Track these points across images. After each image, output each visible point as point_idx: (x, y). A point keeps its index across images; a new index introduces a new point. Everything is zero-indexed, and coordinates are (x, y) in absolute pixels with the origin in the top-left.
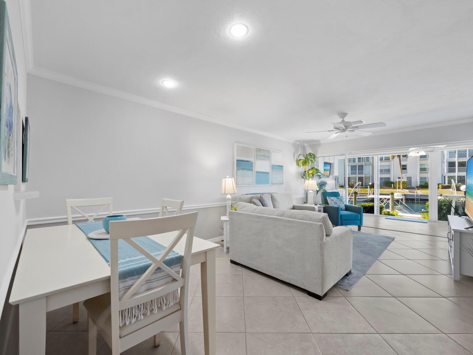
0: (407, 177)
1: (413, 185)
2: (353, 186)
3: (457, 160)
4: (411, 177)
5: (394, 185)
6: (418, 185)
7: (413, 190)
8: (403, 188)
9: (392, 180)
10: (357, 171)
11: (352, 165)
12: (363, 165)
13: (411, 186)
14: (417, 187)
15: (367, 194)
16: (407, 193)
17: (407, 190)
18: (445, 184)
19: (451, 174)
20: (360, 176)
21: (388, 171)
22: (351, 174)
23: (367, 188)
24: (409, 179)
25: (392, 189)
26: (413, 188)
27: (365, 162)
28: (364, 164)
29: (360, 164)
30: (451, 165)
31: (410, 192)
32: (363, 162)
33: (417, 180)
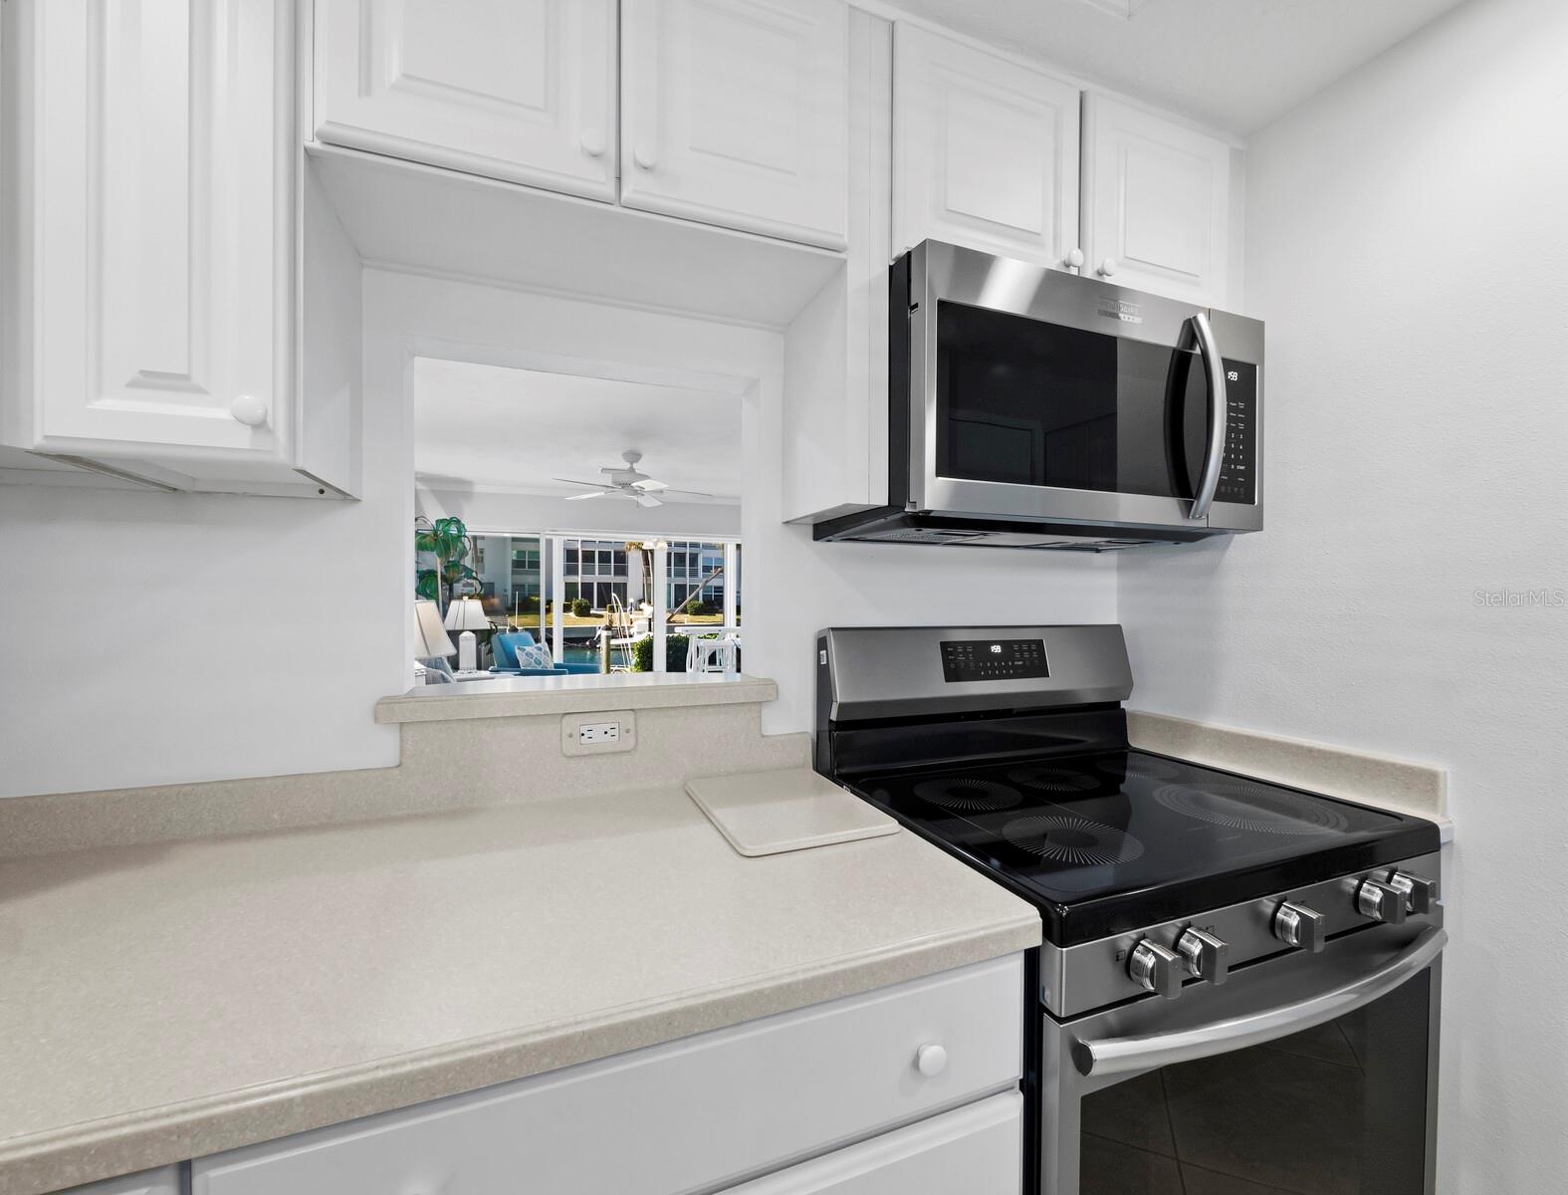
33: (505, 590)
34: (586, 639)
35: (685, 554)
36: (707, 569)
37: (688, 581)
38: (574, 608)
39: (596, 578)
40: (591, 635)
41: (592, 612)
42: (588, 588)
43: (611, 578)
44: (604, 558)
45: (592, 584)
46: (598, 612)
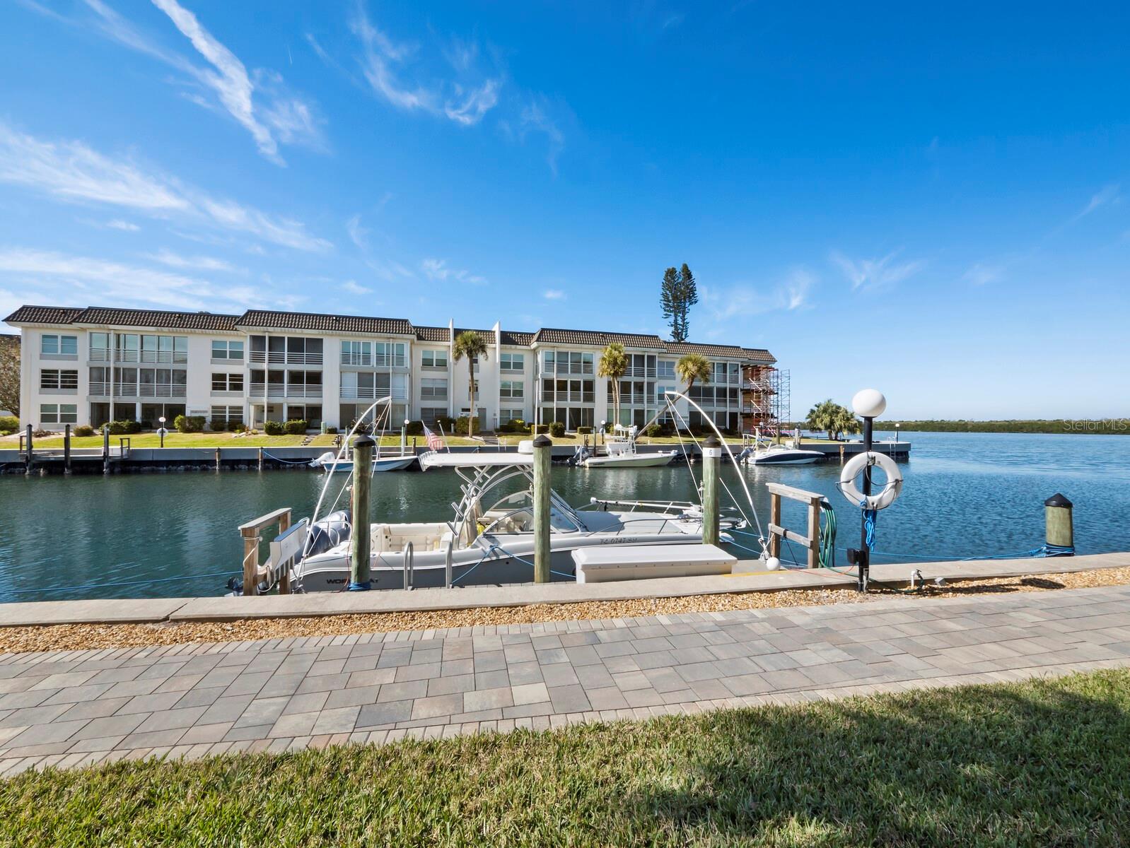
0: (479, 409)
1: (490, 425)
2: (364, 428)
3: (557, 378)
4: (485, 409)
5: (455, 425)
6: (498, 427)
7: (490, 437)
8: (475, 433)
9: (451, 414)
10: (375, 388)
11: (361, 371)
12: (389, 374)
13: (485, 428)
14: (497, 430)
15: (399, 449)
16: (480, 443)
17: (481, 438)
18: (539, 424)
19: (548, 405)
21: (443, 393)
22: (360, 396)
23: (399, 434)
24: (482, 411)
25: (452, 435)
26: (490, 433)
27: (393, 365)
28: (391, 371)
29: (383, 368)
30: (548, 384)
31: (486, 441)
32: (388, 364)
33: (495, 415)
34: (566, 457)
35: (643, 383)
36: (661, 397)
37: (645, 406)
38: (550, 429)
39: (569, 404)
40: (572, 454)
41: (566, 433)
42: (561, 412)
43: (581, 404)
44: (575, 386)
45: (565, 409)
46: (571, 434)
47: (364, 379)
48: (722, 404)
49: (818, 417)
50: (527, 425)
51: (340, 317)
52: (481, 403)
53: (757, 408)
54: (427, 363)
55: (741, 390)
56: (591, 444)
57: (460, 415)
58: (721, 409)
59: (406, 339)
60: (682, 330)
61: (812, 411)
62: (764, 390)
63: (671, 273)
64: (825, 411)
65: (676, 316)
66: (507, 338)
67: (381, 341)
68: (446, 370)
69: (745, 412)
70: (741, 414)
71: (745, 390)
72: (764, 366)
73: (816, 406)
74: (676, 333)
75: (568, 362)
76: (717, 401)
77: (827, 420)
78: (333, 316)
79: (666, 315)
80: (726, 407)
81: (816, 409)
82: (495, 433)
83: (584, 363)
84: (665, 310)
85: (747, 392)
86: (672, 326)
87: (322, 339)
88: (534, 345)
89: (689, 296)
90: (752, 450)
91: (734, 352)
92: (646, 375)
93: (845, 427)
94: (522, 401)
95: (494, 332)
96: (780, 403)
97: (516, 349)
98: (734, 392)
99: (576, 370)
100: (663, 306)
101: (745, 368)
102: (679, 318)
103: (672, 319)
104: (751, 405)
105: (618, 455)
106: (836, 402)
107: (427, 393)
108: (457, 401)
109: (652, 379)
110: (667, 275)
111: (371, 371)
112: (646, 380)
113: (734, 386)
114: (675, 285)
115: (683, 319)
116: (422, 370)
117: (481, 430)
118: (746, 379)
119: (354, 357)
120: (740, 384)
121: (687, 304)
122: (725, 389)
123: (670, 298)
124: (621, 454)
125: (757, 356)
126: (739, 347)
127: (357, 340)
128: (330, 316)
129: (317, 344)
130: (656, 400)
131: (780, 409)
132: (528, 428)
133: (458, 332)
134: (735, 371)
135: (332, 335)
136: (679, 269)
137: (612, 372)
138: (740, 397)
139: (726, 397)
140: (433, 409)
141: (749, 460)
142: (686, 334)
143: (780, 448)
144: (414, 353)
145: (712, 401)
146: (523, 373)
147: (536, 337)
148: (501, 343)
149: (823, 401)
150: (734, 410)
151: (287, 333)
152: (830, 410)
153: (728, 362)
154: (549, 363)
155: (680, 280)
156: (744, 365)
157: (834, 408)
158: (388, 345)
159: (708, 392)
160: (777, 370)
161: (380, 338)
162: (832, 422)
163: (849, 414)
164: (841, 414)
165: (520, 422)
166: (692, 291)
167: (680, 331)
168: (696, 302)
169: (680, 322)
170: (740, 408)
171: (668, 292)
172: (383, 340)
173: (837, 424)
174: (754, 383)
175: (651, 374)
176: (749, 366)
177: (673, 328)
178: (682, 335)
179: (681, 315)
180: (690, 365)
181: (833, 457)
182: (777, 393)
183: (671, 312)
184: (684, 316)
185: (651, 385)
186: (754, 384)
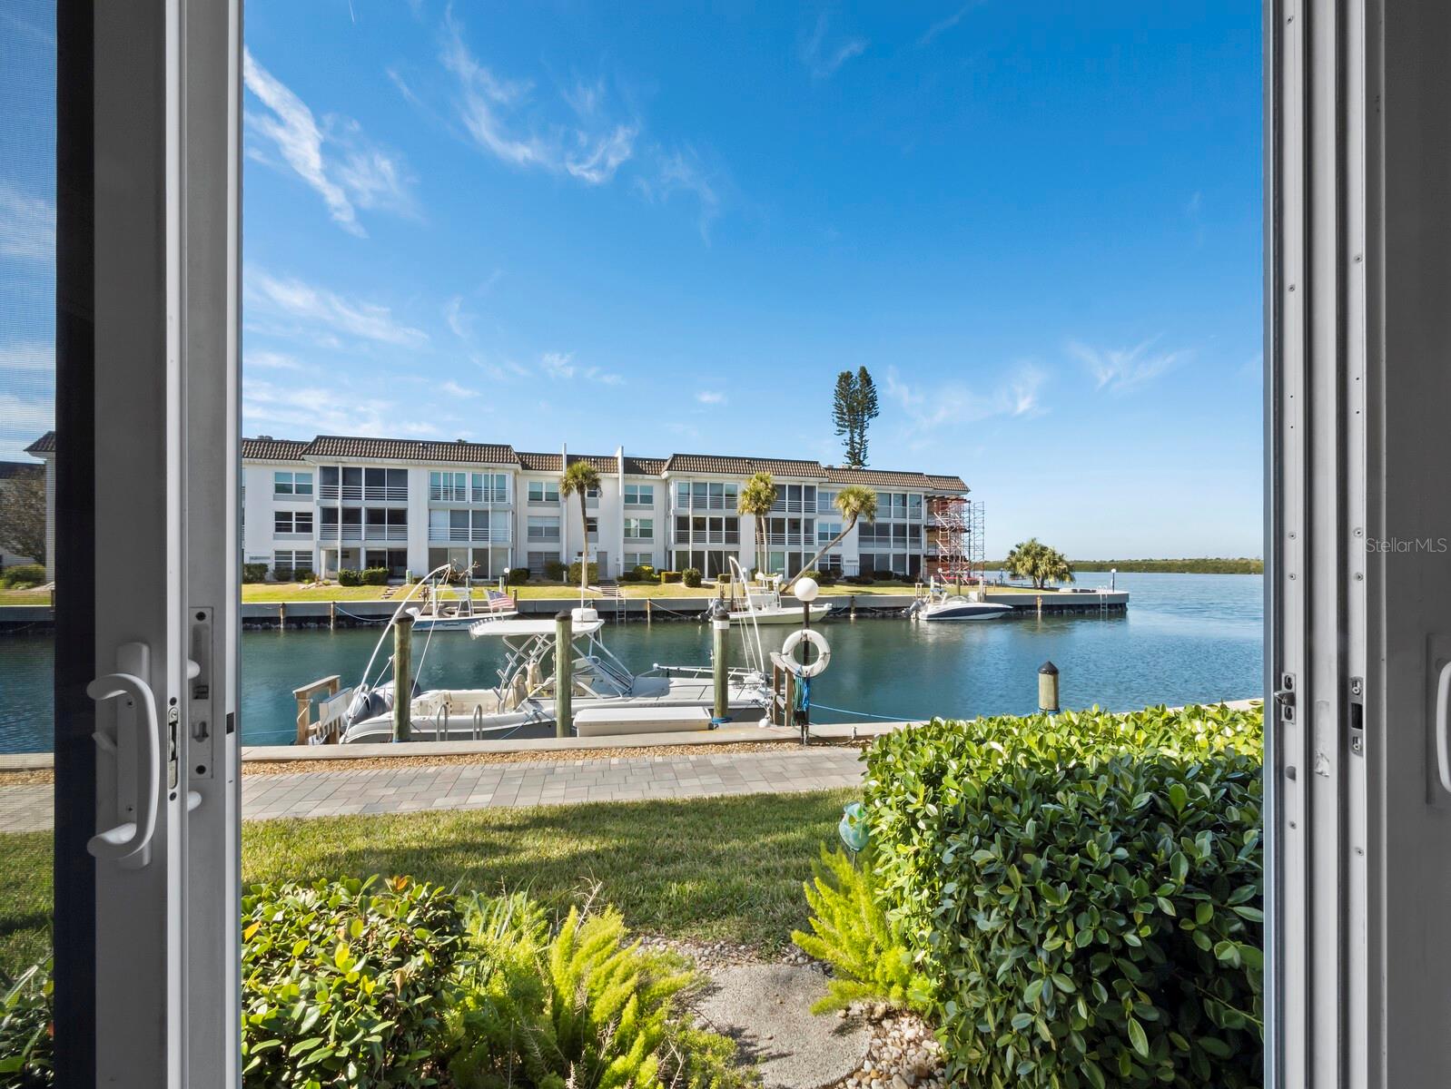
0: (598, 552)
1: (611, 572)
2: (457, 577)
3: (693, 514)
4: (606, 553)
5: (567, 573)
6: (622, 575)
7: (610, 588)
8: (591, 583)
9: (564, 560)
10: (470, 529)
11: (453, 509)
12: (488, 512)
13: (606, 575)
14: (620, 579)
16: (598, 596)
17: (598, 589)
18: (671, 570)
19: (682, 547)
20: (480, 545)
21: (554, 533)
22: (452, 538)
23: (497, 584)
24: (602, 556)
25: (564, 585)
26: (611, 583)
27: (492, 500)
28: (490, 508)
29: (480, 505)
30: (682, 522)
31: (604, 593)
32: (487, 499)
33: (618, 560)
34: (697, 613)
35: (799, 520)
36: (823, 536)
37: (802, 549)
38: (684, 578)
39: (707, 547)
40: (704, 609)
41: (703, 583)
42: (698, 556)
43: (722, 546)
44: (716, 524)
45: (703, 552)
46: (709, 583)
47: (458, 517)
48: (901, 544)
49: (1019, 560)
50: (656, 572)
51: (428, 443)
52: (601, 546)
53: (943, 550)
54: (535, 497)
55: (925, 527)
56: (728, 596)
57: (574, 561)
58: (900, 551)
59: (507, 469)
60: (860, 449)
61: (1013, 553)
62: (952, 527)
63: (846, 378)
64: (1027, 553)
65: (852, 432)
66: (632, 466)
67: (477, 472)
68: (559, 506)
69: (930, 554)
70: (925, 556)
71: (930, 527)
72: (954, 497)
73: (1017, 546)
74: (851, 454)
75: (706, 495)
76: (895, 540)
77: (1029, 564)
78: (419, 442)
79: (839, 431)
80: (906, 547)
81: (1016, 550)
82: (617, 582)
83: (726, 495)
84: (838, 425)
85: (932, 530)
86: (847, 444)
87: (406, 471)
88: (665, 475)
89: (868, 407)
90: (924, 604)
91: (915, 480)
92: (803, 511)
93: (1051, 573)
94: (652, 542)
95: (617, 458)
96: (972, 544)
97: (643, 479)
98: (915, 530)
99: (717, 505)
100: (836, 420)
101: (929, 500)
102: (855, 435)
103: (847, 436)
104: (936, 546)
105: (760, 609)
106: (1042, 541)
107: (534, 533)
108: (571, 545)
109: (810, 516)
110: (840, 382)
111: (465, 509)
112: (803, 516)
113: (915, 522)
114: (851, 393)
115: (861, 437)
116: (529, 506)
117: (600, 578)
118: (930, 513)
119: (446, 492)
120: (923, 520)
121: (866, 417)
122: (905, 526)
123: (845, 410)
124: (763, 609)
125: (944, 485)
126: (922, 474)
127: (448, 470)
128: (416, 442)
129: (400, 476)
130: (816, 540)
131: (972, 551)
132: (658, 576)
133: (572, 459)
134: (918, 503)
135: (419, 465)
136: (855, 373)
137: (754, 509)
138: (924, 535)
139: (905, 535)
140: (541, 553)
141: (920, 615)
142: (865, 455)
143: (960, 599)
144: (518, 485)
145: (888, 540)
146: (652, 508)
147: (667, 464)
148: (625, 473)
149: (1025, 541)
150: (915, 552)
151: (364, 463)
152: (1033, 552)
153: (908, 493)
154: (683, 497)
155: (857, 387)
156: (929, 495)
157: (1039, 549)
158: (486, 476)
159: (883, 529)
160: (969, 502)
161: (477, 467)
162: (1035, 567)
163: (1057, 556)
164: (1046, 557)
165: (647, 568)
166: (873, 401)
167: (857, 451)
168: (876, 415)
169: (857, 439)
170: (923, 549)
171: (842, 402)
172: (482, 470)
173: (1042, 568)
174: (939, 518)
175: (810, 509)
176: (934, 497)
177: (848, 448)
178: (859, 456)
179: (859, 431)
180: (852, 499)
181: (1029, 611)
182: (969, 531)
183: (845, 427)
184: (862, 432)
185: (809, 523)
186: (940, 520)
